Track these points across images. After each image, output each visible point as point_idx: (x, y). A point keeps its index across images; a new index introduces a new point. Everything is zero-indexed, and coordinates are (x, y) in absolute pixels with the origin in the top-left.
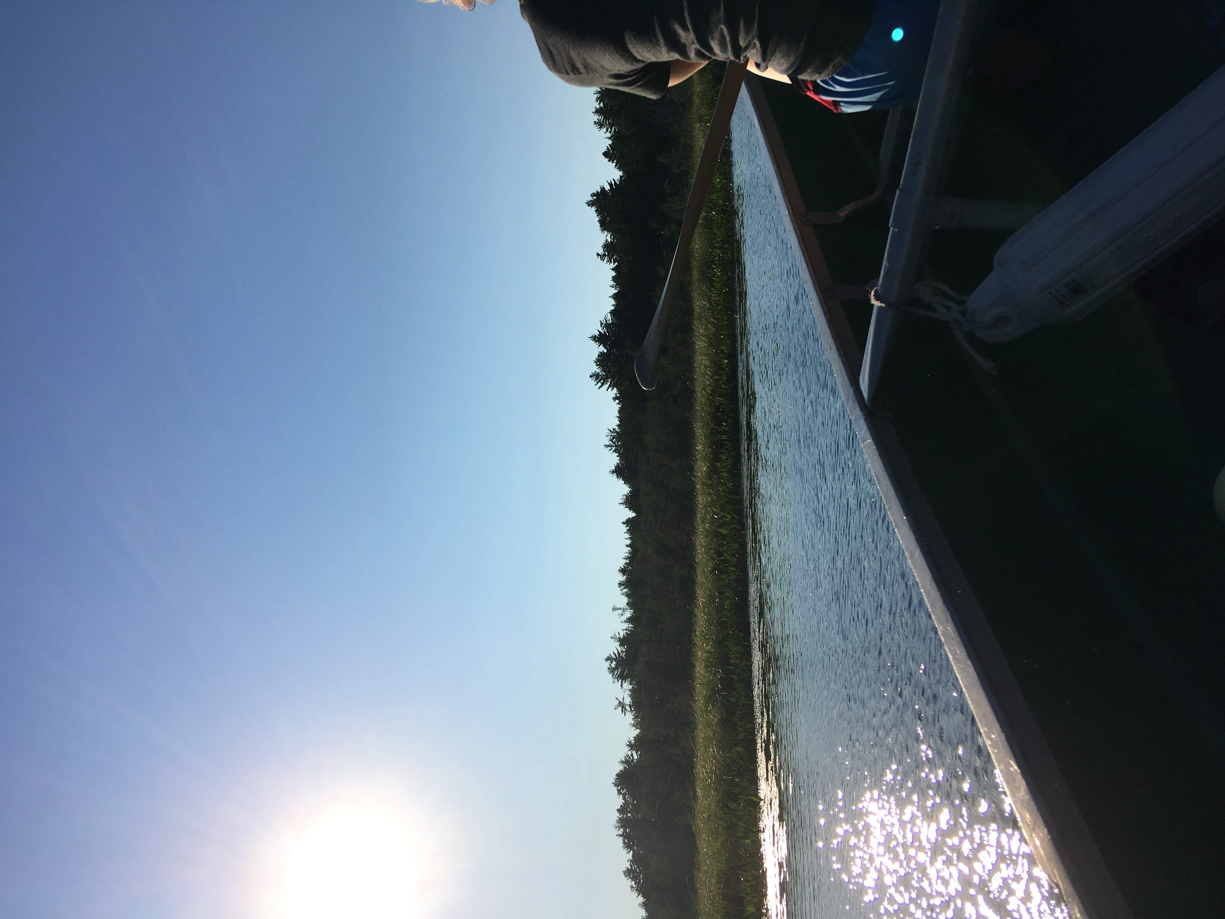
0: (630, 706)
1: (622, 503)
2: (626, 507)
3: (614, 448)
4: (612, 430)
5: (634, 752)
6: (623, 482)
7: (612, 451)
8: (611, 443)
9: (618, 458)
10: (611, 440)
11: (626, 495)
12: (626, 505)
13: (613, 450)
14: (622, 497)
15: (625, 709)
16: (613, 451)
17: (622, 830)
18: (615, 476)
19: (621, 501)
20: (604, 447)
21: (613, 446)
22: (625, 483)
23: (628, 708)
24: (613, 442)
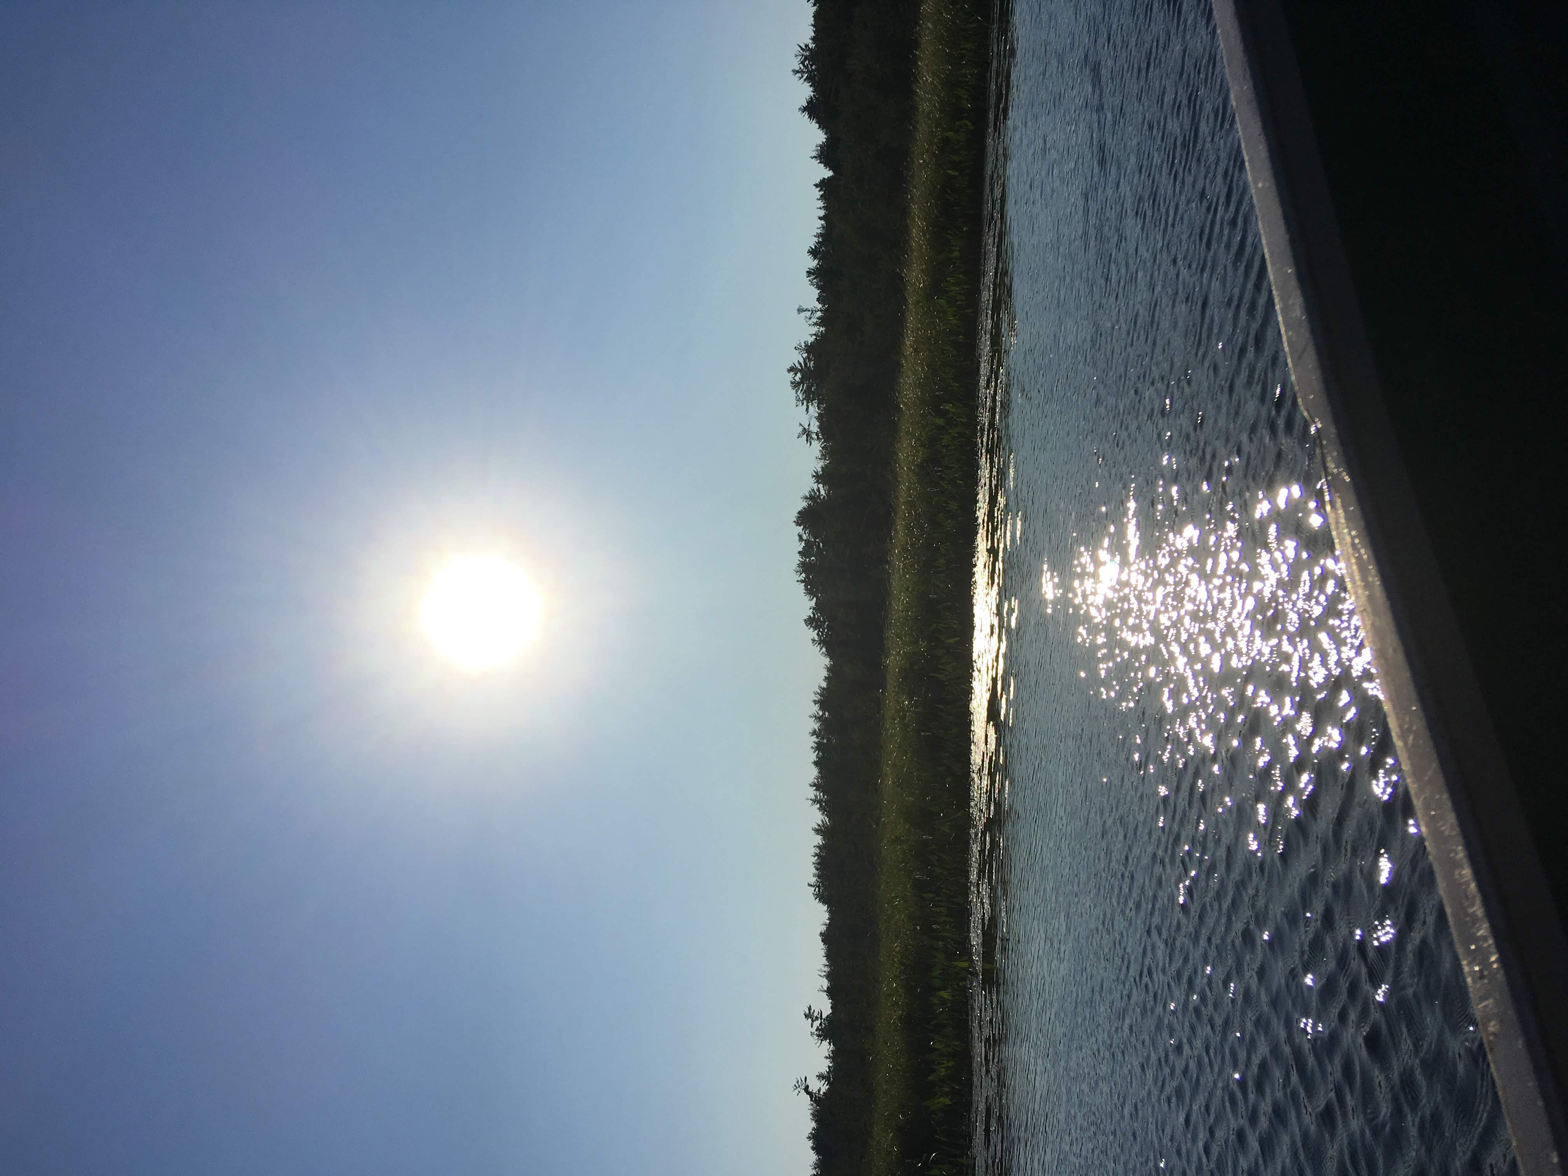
0: (817, 434)
1: (815, 157)
2: (820, 162)
3: (806, 75)
4: (804, 47)
5: (821, 486)
6: (817, 125)
7: (802, 80)
8: (802, 67)
9: (811, 89)
10: (803, 63)
11: (821, 146)
12: (820, 159)
13: (804, 77)
14: (815, 148)
15: (811, 438)
16: (805, 80)
17: (803, 575)
18: (807, 116)
19: (814, 154)
20: (792, 73)
21: (804, 72)
22: (820, 127)
23: (814, 436)
24: (804, 65)
